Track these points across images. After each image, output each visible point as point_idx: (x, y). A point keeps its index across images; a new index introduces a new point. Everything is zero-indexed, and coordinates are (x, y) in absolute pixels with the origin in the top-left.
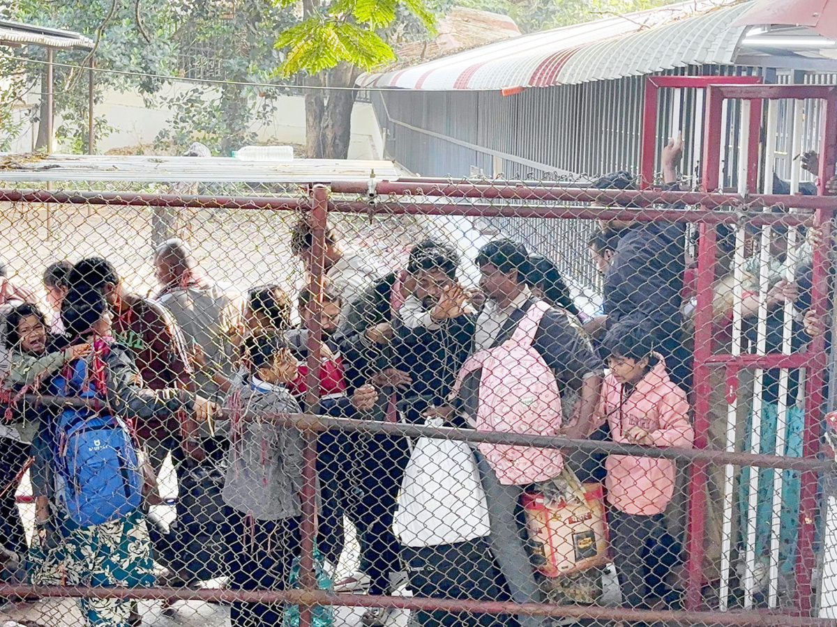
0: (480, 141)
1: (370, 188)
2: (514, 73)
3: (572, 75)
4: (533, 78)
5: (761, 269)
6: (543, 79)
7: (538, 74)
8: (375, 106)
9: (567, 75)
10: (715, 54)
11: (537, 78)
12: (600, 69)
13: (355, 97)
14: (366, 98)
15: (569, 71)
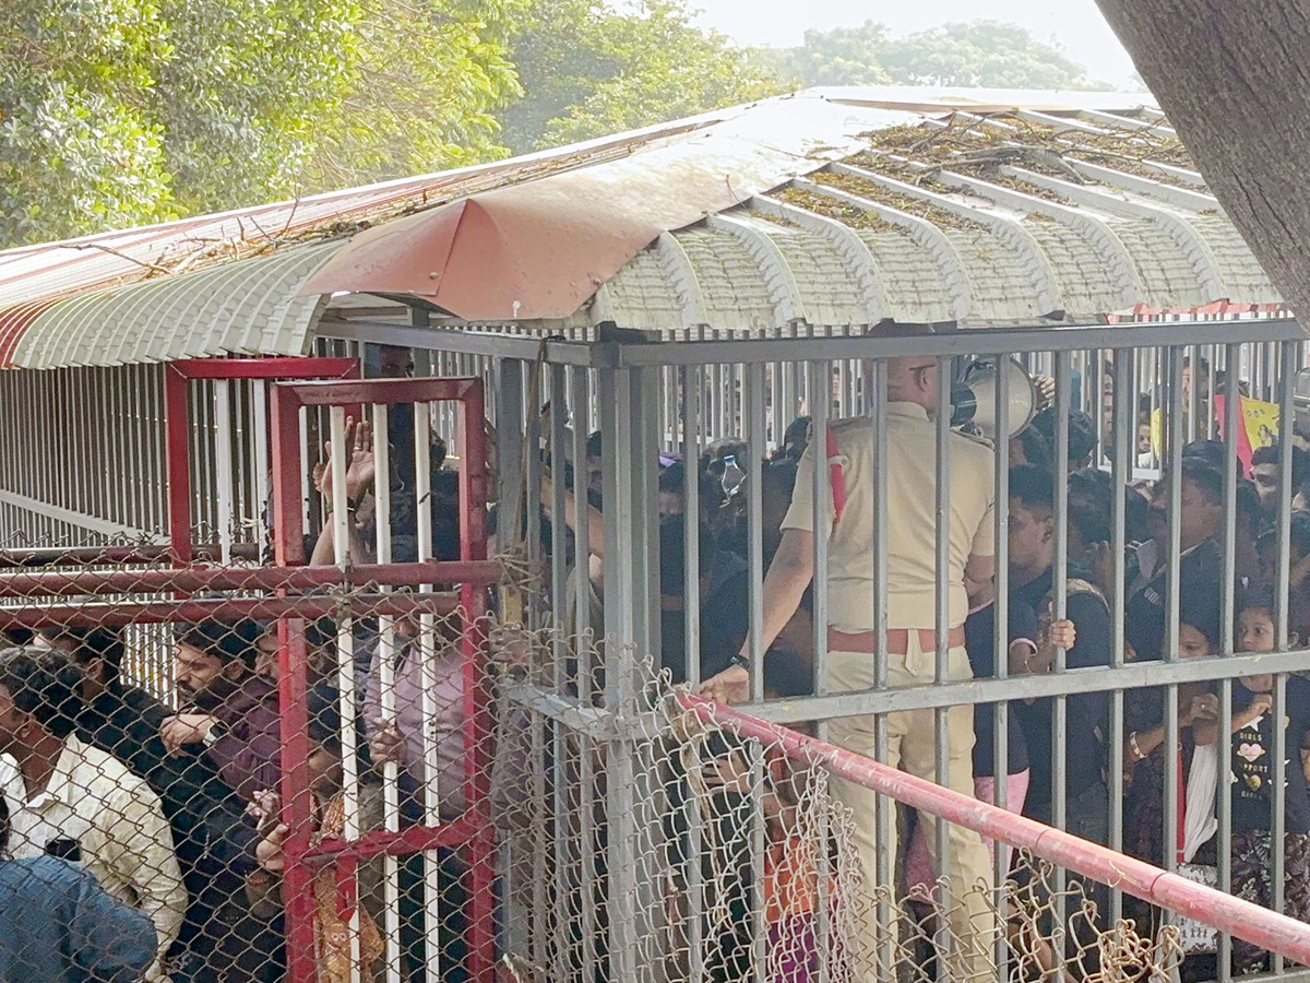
3: (37, 353)
5: (383, 697)
9: (30, 352)
10: (276, 337)
12: (85, 347)
15: (33, 345)
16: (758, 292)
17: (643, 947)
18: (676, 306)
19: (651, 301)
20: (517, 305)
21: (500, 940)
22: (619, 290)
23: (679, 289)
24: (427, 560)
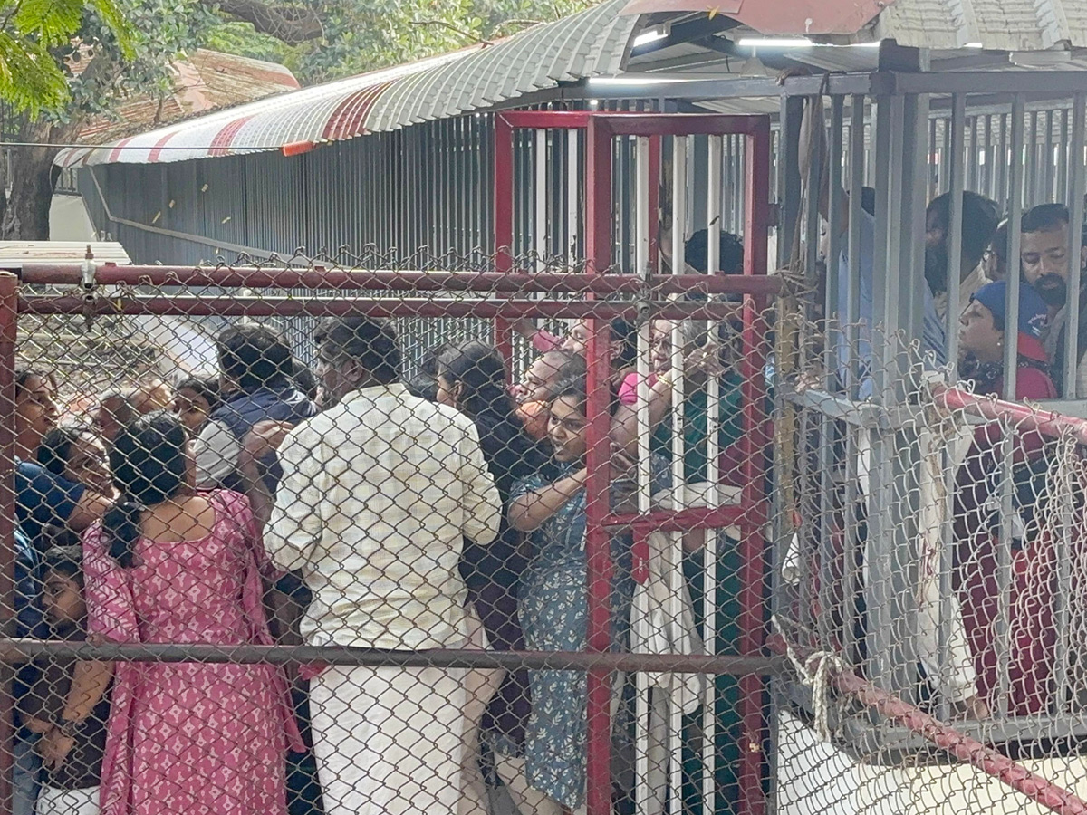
0: (252, 240)
1: (85, 275)
2: (299, 123)
3: (386, 117)
4: (328, 128)
6: (343, 128)
7: (336, 122)
8: (86, 200)
9: (380, 118)
10: (596, 62)
11: (334, 128)
12: (428, 104)
13: (54, 187)
14: (72, 188)
15: (381, 113)
16: (1027, 17)
17: (900, 602)
18: (951, 28)
19: (929, 23)
20: (809, 22)
21: (769, 603)
22: (900, 13)
23: (954, 13)
24: (716, 273)
